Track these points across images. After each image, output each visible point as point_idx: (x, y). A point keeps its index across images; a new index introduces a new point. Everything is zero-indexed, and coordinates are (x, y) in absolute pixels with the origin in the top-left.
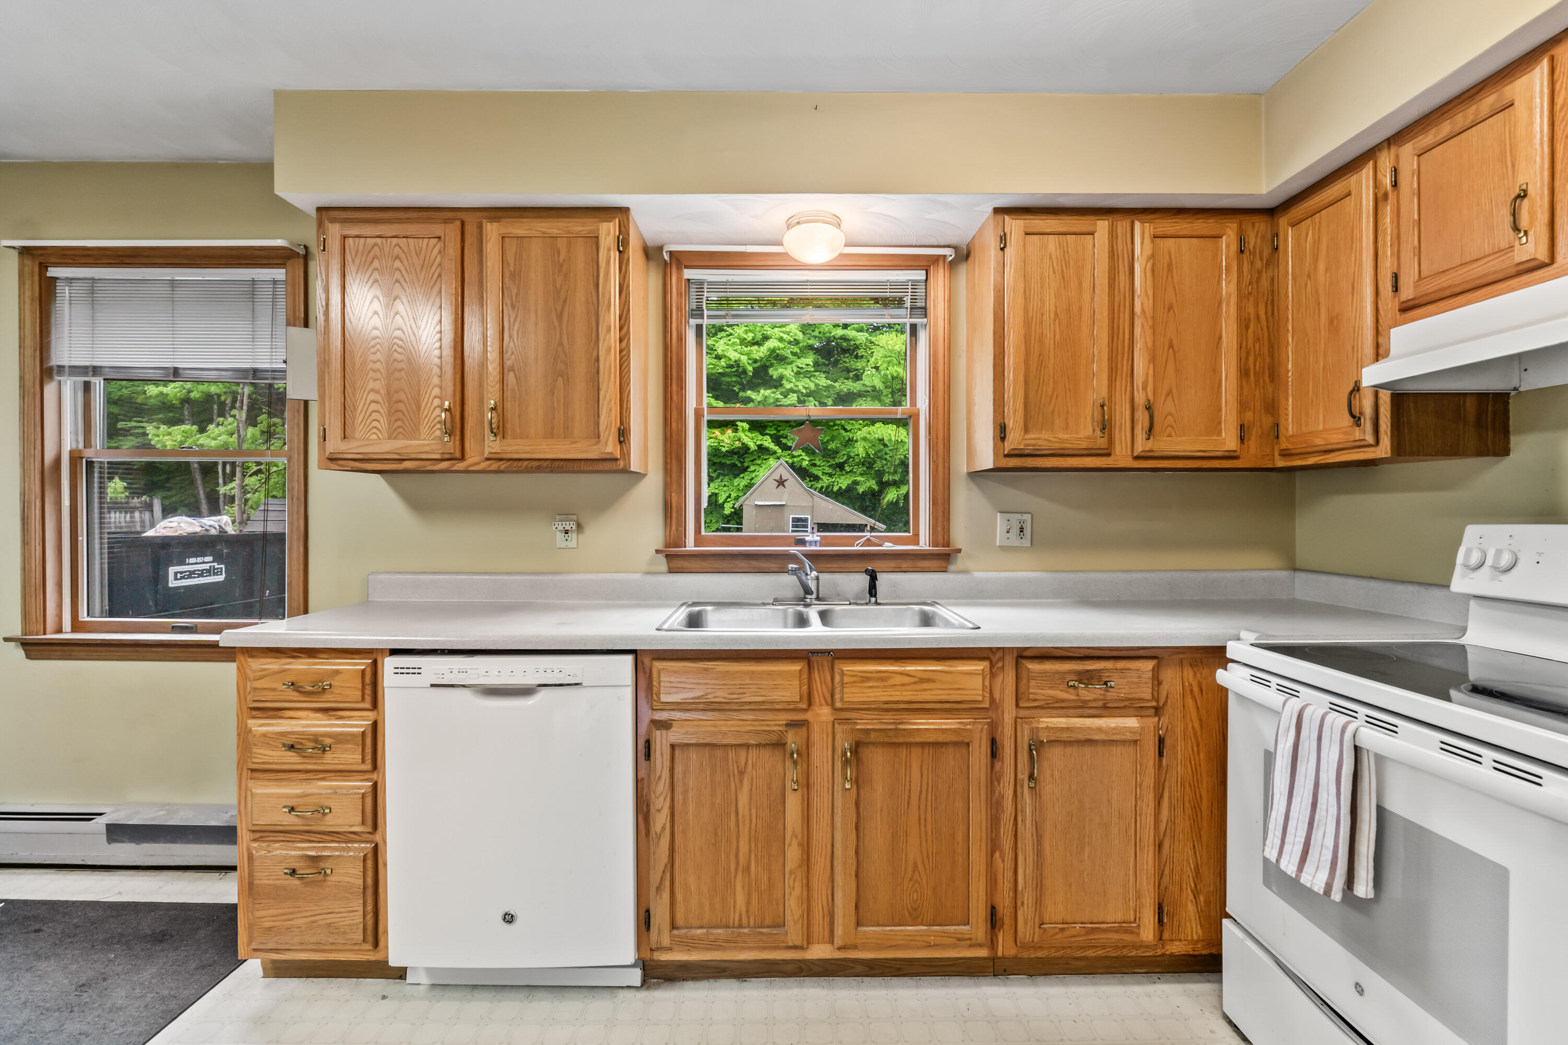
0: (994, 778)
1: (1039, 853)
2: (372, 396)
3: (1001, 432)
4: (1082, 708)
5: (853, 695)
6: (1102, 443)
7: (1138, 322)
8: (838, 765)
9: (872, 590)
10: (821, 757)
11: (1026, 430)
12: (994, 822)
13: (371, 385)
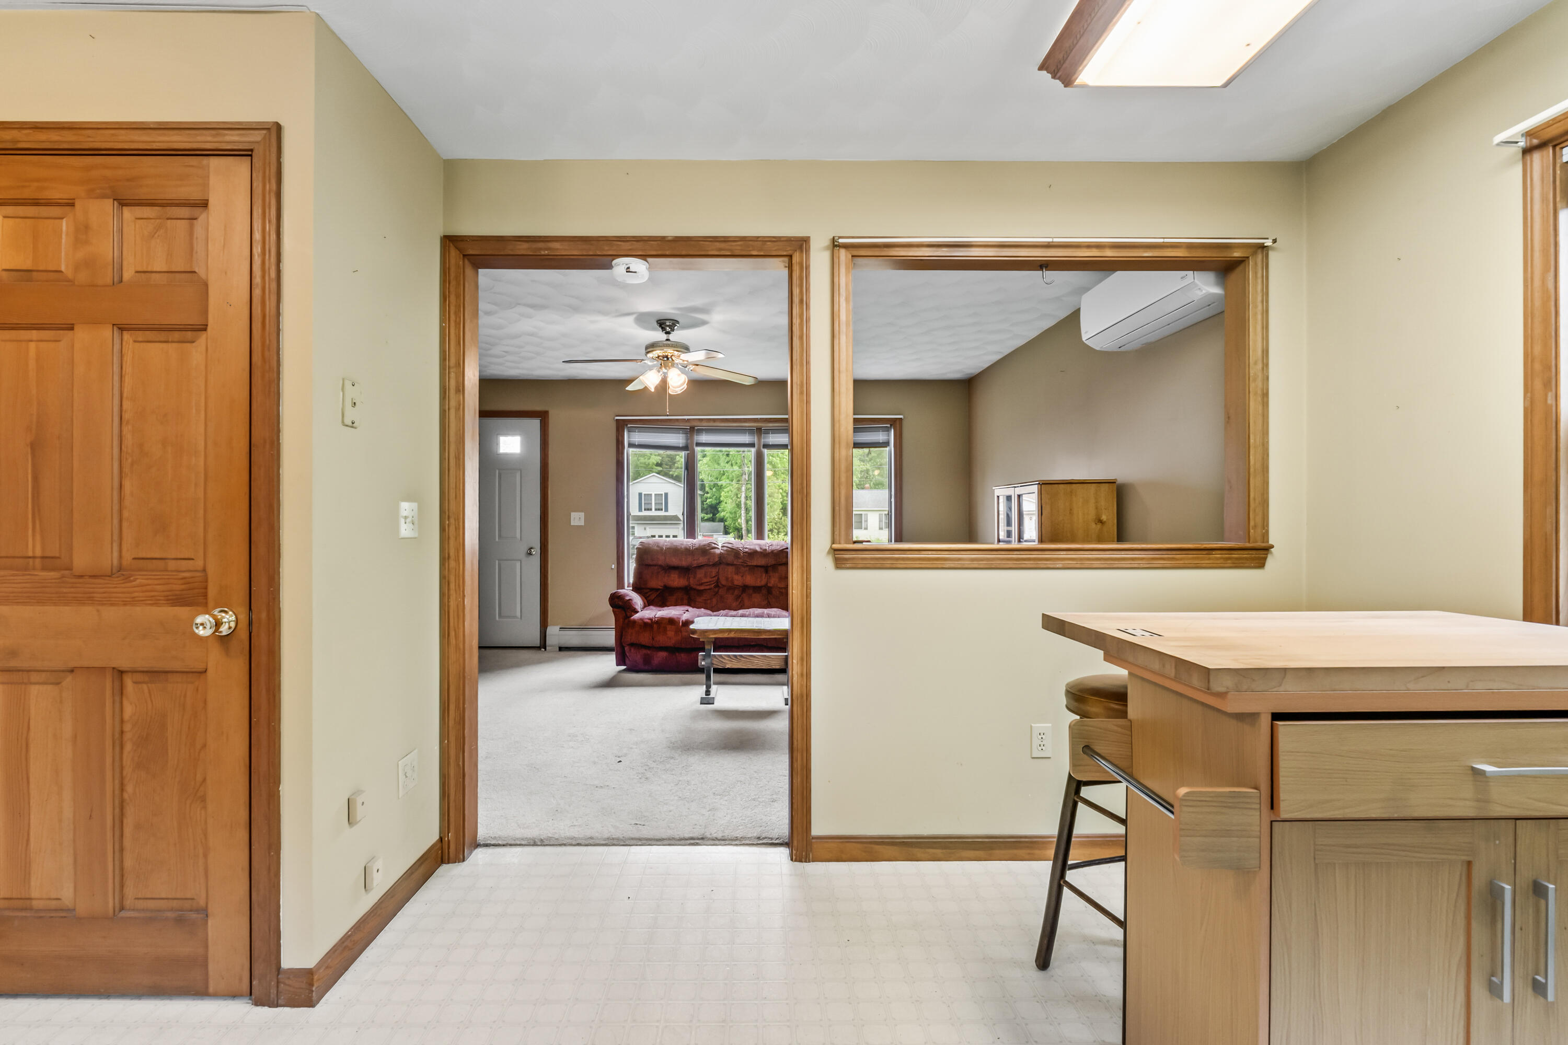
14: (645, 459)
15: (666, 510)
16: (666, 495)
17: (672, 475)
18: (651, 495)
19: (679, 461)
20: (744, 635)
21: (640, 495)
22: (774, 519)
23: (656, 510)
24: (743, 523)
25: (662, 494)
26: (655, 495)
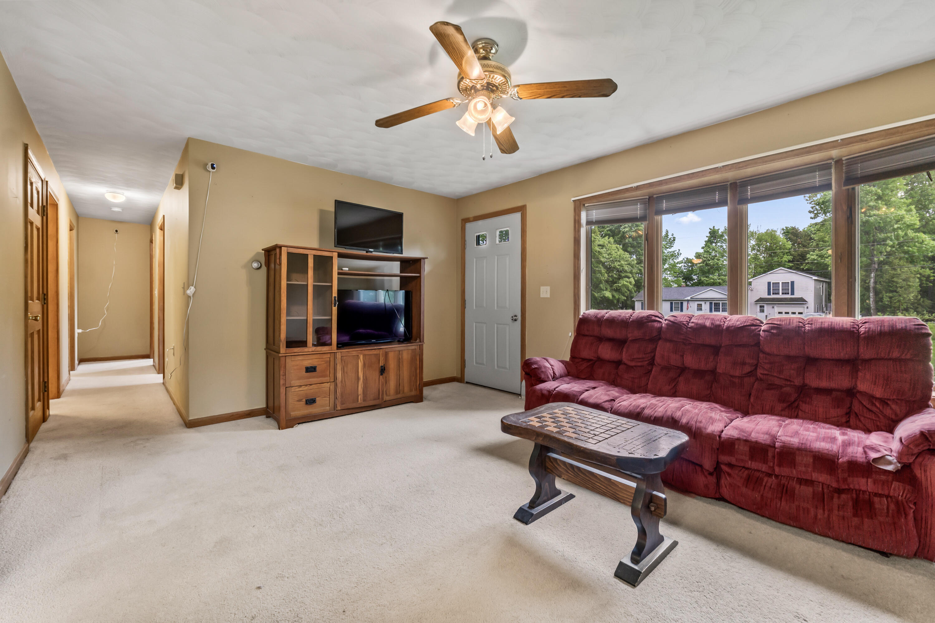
14: (778, 258)
15: (793, 293)
16: (793, 283)
17: (803, 269)
18: (779, 283)
19: (809, 258)
20: (554, 445)
21: (769, 284)
22: (910, 300)
23: (783, 294)
24: (871, 303)
25: (788, 283)
26: (782, 283)
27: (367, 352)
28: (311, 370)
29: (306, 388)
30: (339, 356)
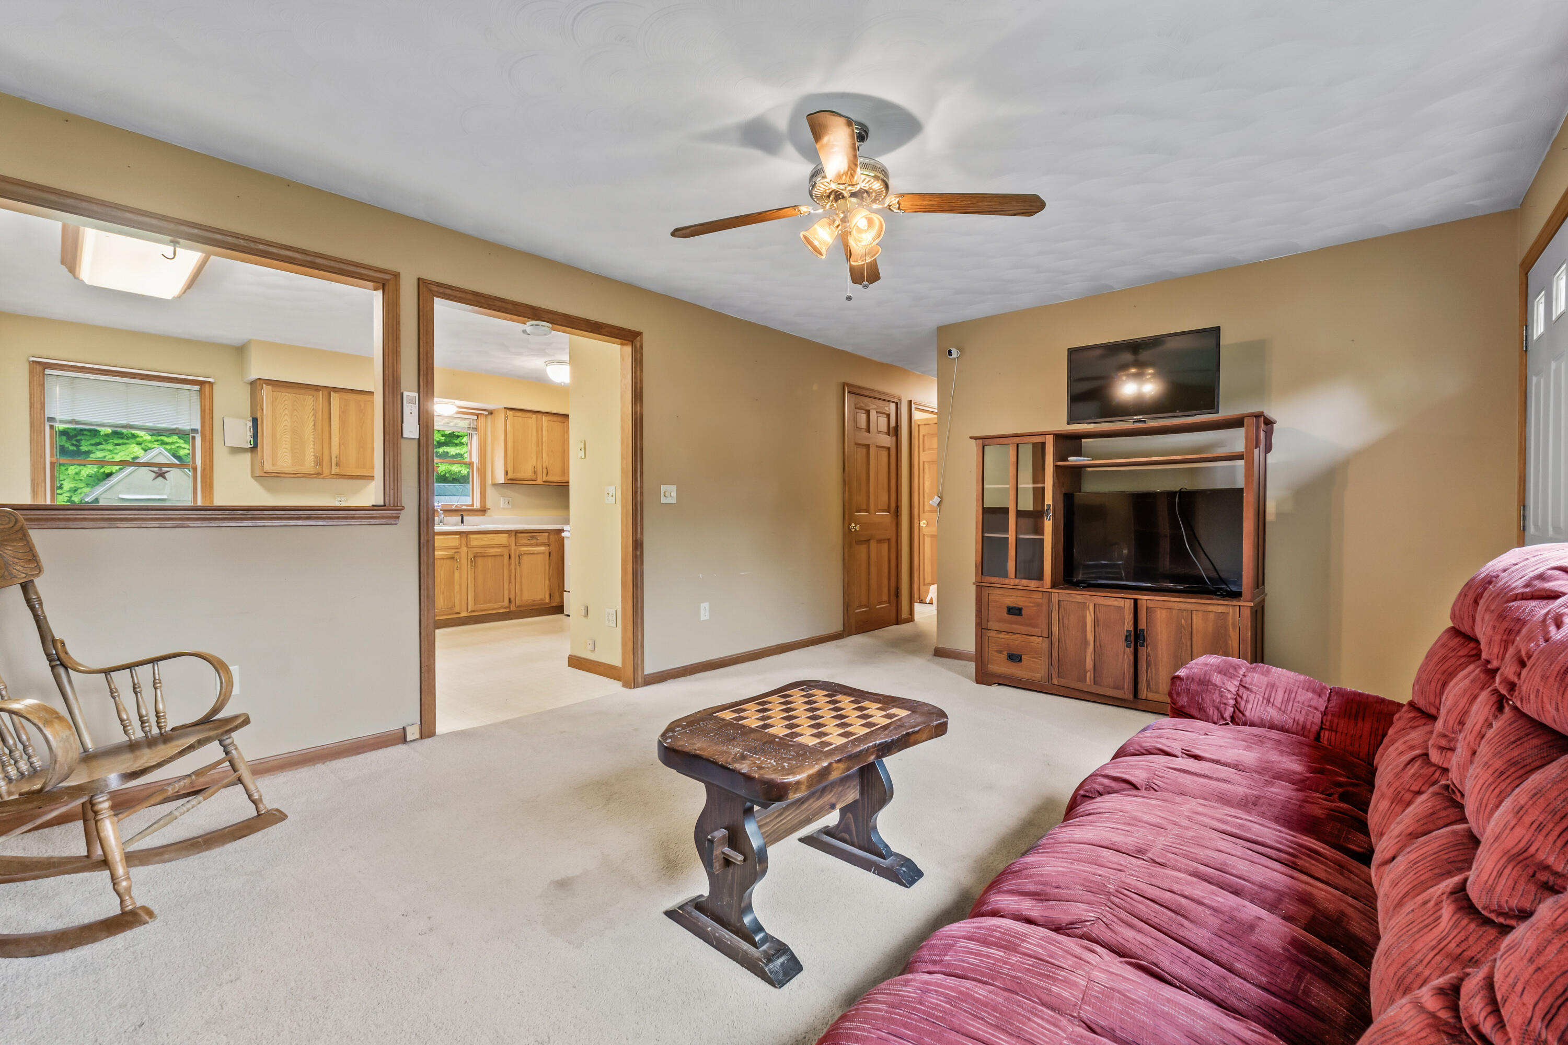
0: (510, 564)
1: (521, 582)
2: (285, 450)
3: (507, 473)
4: (531, 545)
5: (473, 543)
6: (534, 477)
7: (544, 444)
8: (469, 563)
9: (462, 522)
10: (464, 561)
11: (514, 472)
12: (510, 576)
13: (284, 446)
27: (1101, 601)
28: (1015, 611)
29: (1007, 636)
30: (1055, 598)
